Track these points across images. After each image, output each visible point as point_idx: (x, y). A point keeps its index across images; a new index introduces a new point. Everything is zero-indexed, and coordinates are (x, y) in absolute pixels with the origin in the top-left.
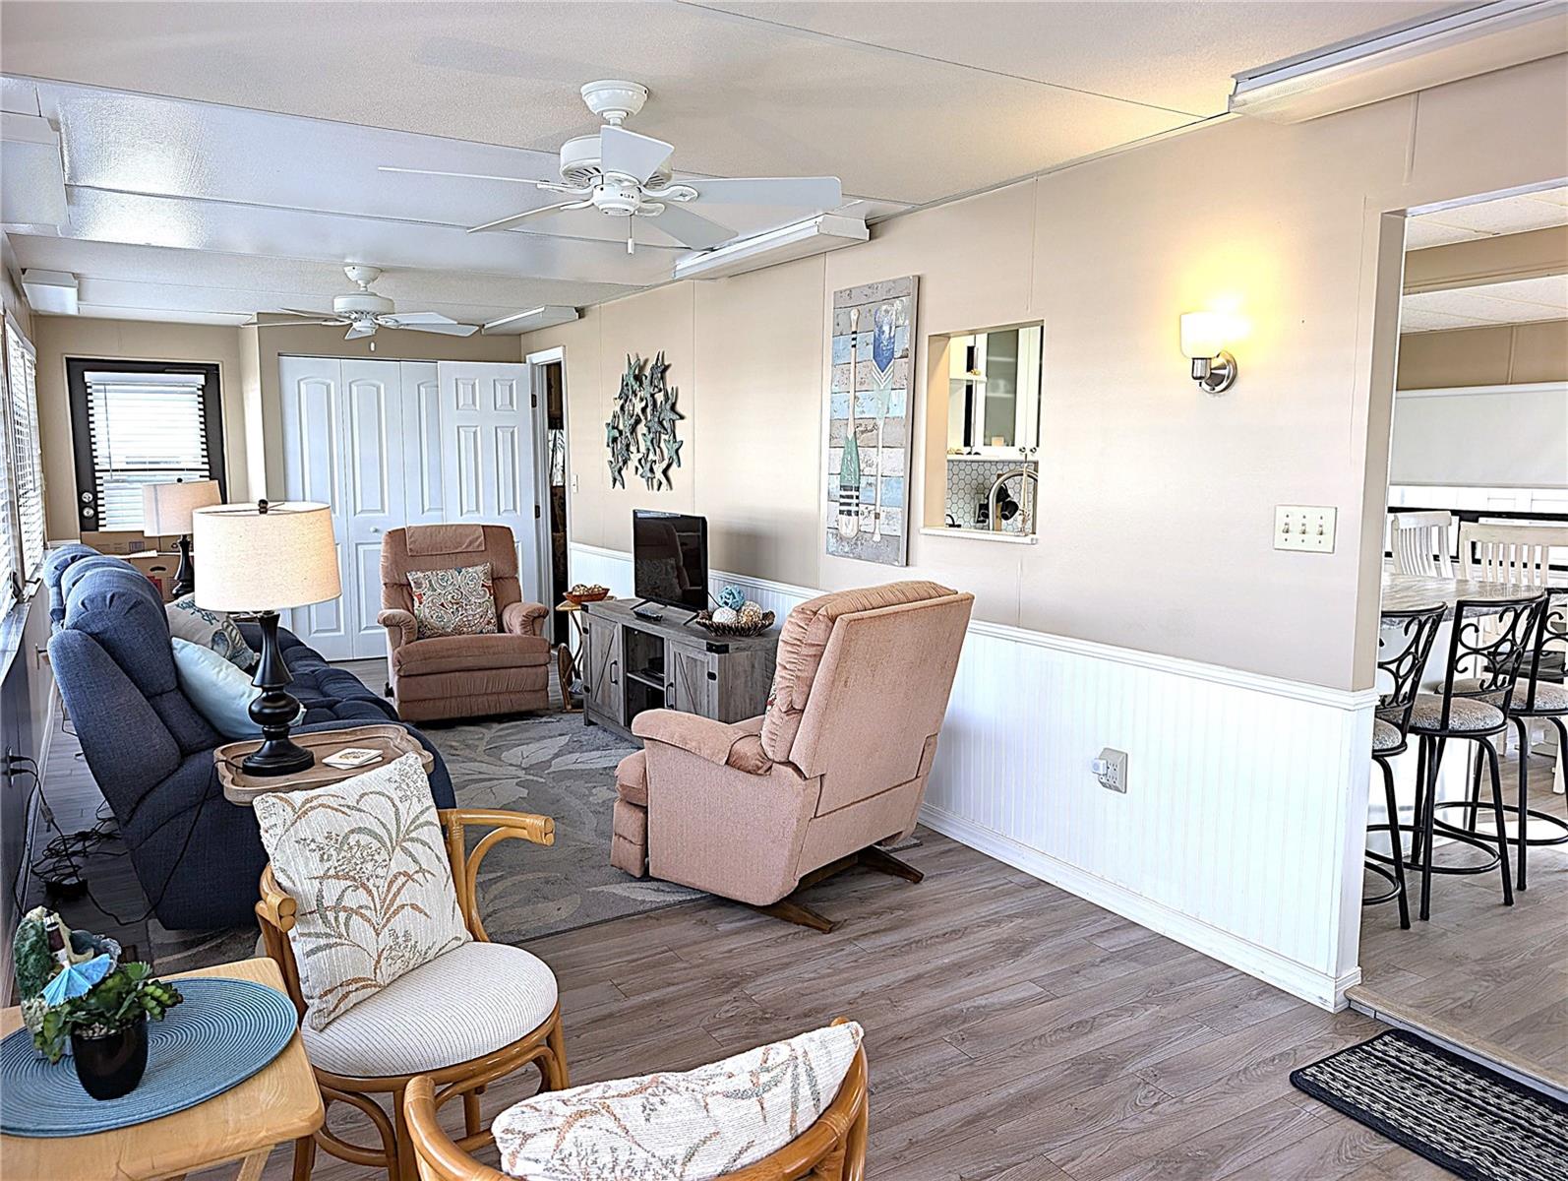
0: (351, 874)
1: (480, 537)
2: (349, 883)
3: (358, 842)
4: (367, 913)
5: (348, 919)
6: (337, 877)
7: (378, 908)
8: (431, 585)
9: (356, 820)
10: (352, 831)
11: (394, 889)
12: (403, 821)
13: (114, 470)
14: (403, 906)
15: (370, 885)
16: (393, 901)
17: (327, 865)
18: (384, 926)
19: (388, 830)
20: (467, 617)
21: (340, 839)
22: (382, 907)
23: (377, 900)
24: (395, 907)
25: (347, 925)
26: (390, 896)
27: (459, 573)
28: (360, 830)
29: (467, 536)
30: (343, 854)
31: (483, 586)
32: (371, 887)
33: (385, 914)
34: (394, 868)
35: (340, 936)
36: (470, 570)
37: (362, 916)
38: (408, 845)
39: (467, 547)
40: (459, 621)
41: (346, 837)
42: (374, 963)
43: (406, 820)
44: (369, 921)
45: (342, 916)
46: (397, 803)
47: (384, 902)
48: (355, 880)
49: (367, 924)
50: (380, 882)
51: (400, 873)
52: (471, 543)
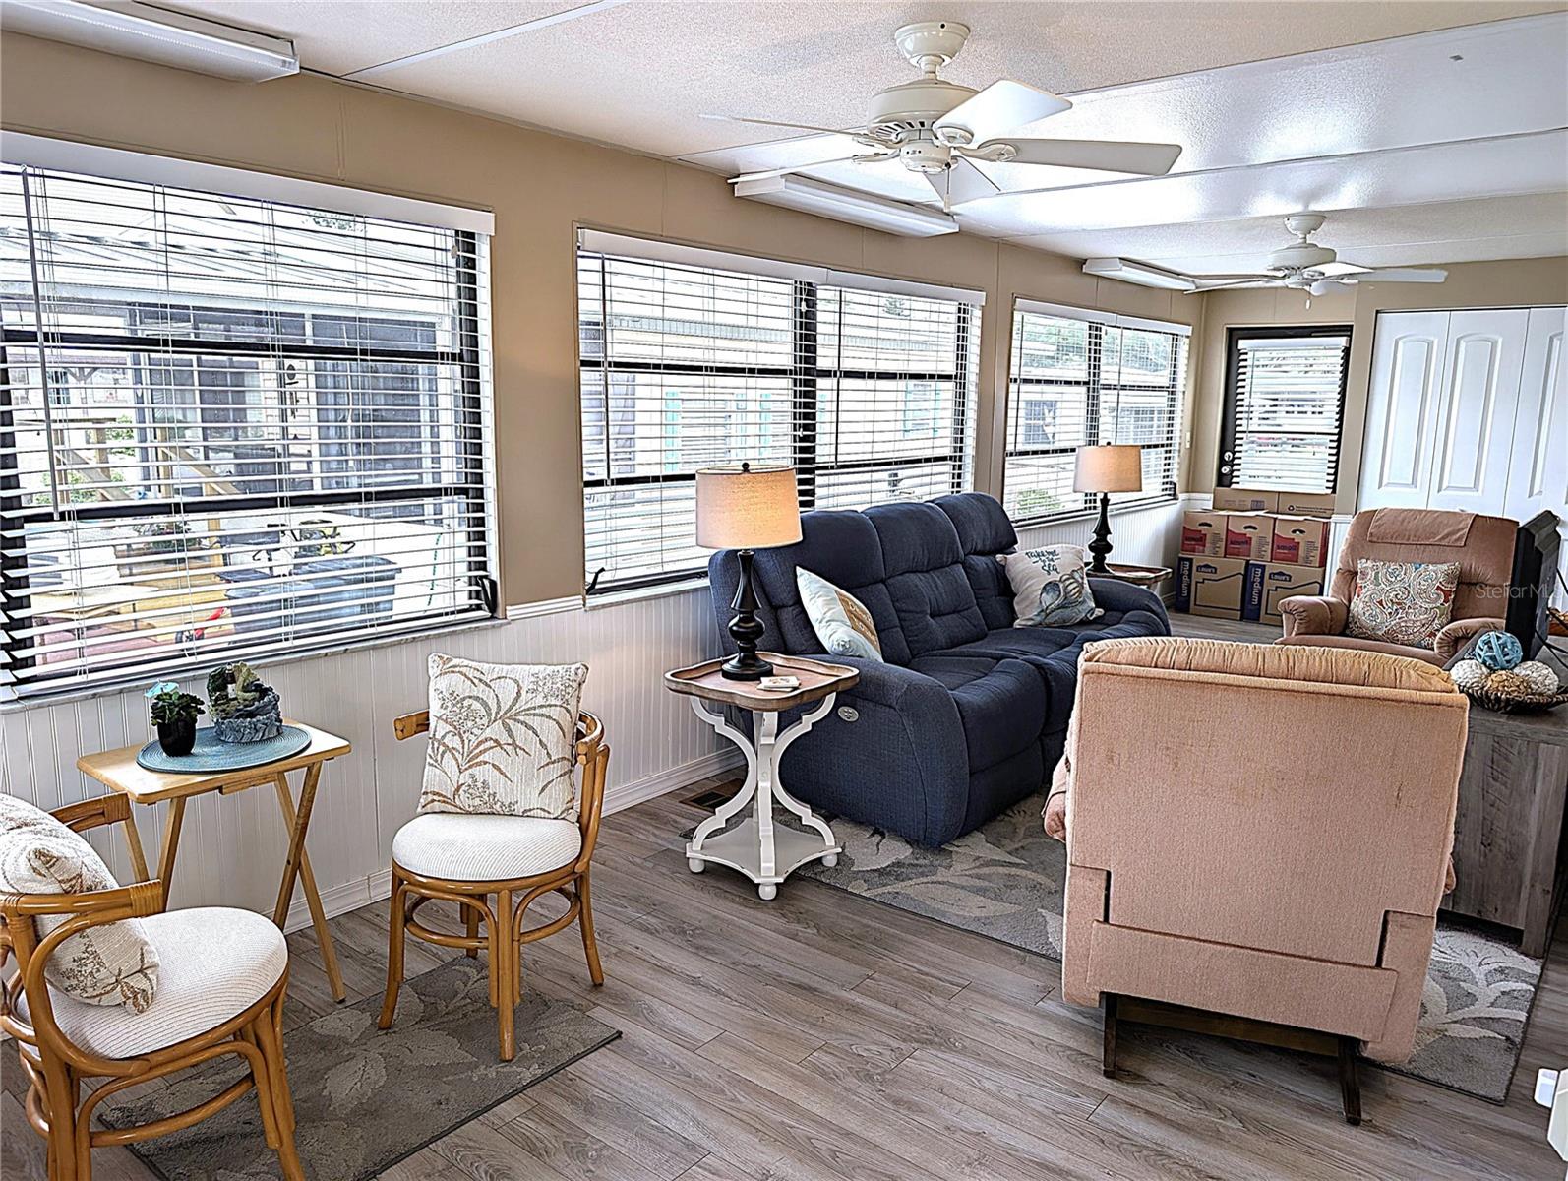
0: (455, 724)
1: (1463, 529)
2: (452, 729)
3: (470, 705)
4: (457, 754)
5: (444, 752)
6: (446, 721)
7: (466, 754)
8: (1376, 578)
9: (480, 690)
10: (470, 697)
11: (481, 748)
12: (518, 705)
13: (1250, 432)
14: (485, 763)
15: (465, 737)
16: (477, 756)
17: (443, 711)
18: (466, 769)
19: (499, 706)
20: (1406, 622)
21: (458, 698)
22: (468, 755)
23: (466, 750)
24: (478, 760)
25: (442, 756)
26: (477, 751)
27: (1416, 569)
28: (477, 698)
29: (1447, 525)
30: (455, 708)
31: (1438, 588)
32: (465, 738)
33: (469, 761)
34: (488, 733)
35: (436, 761)
36: (1431, 567)
37: (453, 754)
38: (511, 723)
39: (1440, 540)
40: (1395, 625)
41: (464, 699)
42: (453, 790)
43: (522, 704)
44: (457, 760)
45: (441, 749)
46: (523, 692)
47: (471, 753)
48: (455, 728)
49: (454, 762)
50: (472, 738)
51: (491, 739)
52: (1447, 536)
